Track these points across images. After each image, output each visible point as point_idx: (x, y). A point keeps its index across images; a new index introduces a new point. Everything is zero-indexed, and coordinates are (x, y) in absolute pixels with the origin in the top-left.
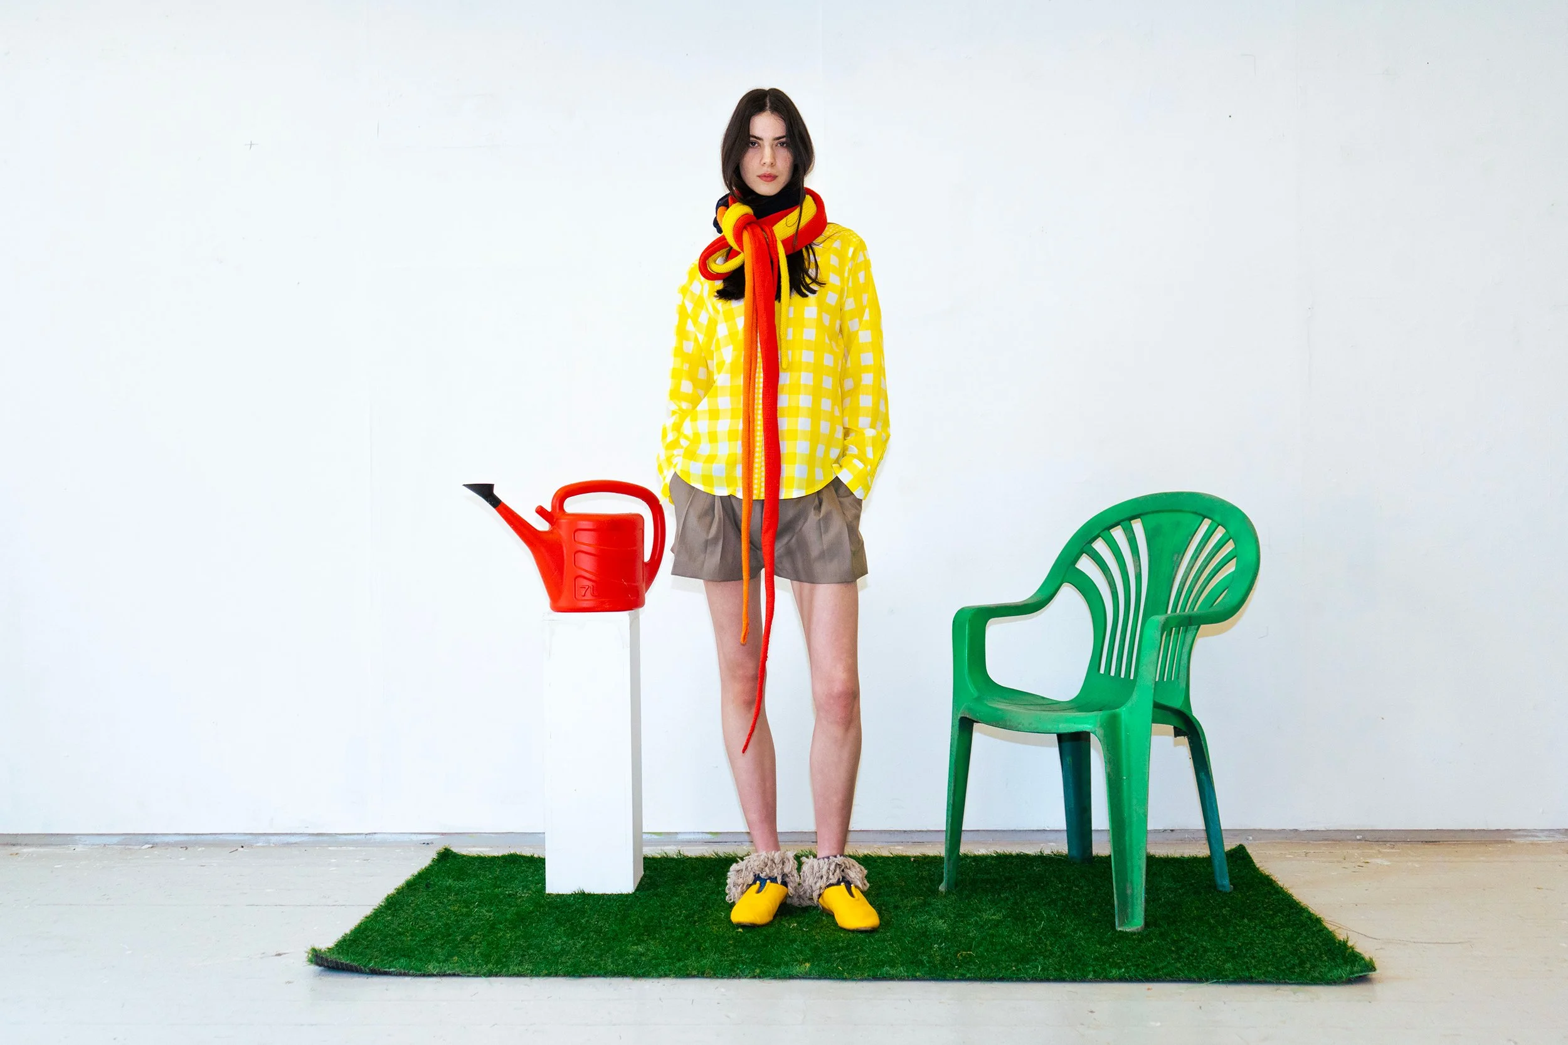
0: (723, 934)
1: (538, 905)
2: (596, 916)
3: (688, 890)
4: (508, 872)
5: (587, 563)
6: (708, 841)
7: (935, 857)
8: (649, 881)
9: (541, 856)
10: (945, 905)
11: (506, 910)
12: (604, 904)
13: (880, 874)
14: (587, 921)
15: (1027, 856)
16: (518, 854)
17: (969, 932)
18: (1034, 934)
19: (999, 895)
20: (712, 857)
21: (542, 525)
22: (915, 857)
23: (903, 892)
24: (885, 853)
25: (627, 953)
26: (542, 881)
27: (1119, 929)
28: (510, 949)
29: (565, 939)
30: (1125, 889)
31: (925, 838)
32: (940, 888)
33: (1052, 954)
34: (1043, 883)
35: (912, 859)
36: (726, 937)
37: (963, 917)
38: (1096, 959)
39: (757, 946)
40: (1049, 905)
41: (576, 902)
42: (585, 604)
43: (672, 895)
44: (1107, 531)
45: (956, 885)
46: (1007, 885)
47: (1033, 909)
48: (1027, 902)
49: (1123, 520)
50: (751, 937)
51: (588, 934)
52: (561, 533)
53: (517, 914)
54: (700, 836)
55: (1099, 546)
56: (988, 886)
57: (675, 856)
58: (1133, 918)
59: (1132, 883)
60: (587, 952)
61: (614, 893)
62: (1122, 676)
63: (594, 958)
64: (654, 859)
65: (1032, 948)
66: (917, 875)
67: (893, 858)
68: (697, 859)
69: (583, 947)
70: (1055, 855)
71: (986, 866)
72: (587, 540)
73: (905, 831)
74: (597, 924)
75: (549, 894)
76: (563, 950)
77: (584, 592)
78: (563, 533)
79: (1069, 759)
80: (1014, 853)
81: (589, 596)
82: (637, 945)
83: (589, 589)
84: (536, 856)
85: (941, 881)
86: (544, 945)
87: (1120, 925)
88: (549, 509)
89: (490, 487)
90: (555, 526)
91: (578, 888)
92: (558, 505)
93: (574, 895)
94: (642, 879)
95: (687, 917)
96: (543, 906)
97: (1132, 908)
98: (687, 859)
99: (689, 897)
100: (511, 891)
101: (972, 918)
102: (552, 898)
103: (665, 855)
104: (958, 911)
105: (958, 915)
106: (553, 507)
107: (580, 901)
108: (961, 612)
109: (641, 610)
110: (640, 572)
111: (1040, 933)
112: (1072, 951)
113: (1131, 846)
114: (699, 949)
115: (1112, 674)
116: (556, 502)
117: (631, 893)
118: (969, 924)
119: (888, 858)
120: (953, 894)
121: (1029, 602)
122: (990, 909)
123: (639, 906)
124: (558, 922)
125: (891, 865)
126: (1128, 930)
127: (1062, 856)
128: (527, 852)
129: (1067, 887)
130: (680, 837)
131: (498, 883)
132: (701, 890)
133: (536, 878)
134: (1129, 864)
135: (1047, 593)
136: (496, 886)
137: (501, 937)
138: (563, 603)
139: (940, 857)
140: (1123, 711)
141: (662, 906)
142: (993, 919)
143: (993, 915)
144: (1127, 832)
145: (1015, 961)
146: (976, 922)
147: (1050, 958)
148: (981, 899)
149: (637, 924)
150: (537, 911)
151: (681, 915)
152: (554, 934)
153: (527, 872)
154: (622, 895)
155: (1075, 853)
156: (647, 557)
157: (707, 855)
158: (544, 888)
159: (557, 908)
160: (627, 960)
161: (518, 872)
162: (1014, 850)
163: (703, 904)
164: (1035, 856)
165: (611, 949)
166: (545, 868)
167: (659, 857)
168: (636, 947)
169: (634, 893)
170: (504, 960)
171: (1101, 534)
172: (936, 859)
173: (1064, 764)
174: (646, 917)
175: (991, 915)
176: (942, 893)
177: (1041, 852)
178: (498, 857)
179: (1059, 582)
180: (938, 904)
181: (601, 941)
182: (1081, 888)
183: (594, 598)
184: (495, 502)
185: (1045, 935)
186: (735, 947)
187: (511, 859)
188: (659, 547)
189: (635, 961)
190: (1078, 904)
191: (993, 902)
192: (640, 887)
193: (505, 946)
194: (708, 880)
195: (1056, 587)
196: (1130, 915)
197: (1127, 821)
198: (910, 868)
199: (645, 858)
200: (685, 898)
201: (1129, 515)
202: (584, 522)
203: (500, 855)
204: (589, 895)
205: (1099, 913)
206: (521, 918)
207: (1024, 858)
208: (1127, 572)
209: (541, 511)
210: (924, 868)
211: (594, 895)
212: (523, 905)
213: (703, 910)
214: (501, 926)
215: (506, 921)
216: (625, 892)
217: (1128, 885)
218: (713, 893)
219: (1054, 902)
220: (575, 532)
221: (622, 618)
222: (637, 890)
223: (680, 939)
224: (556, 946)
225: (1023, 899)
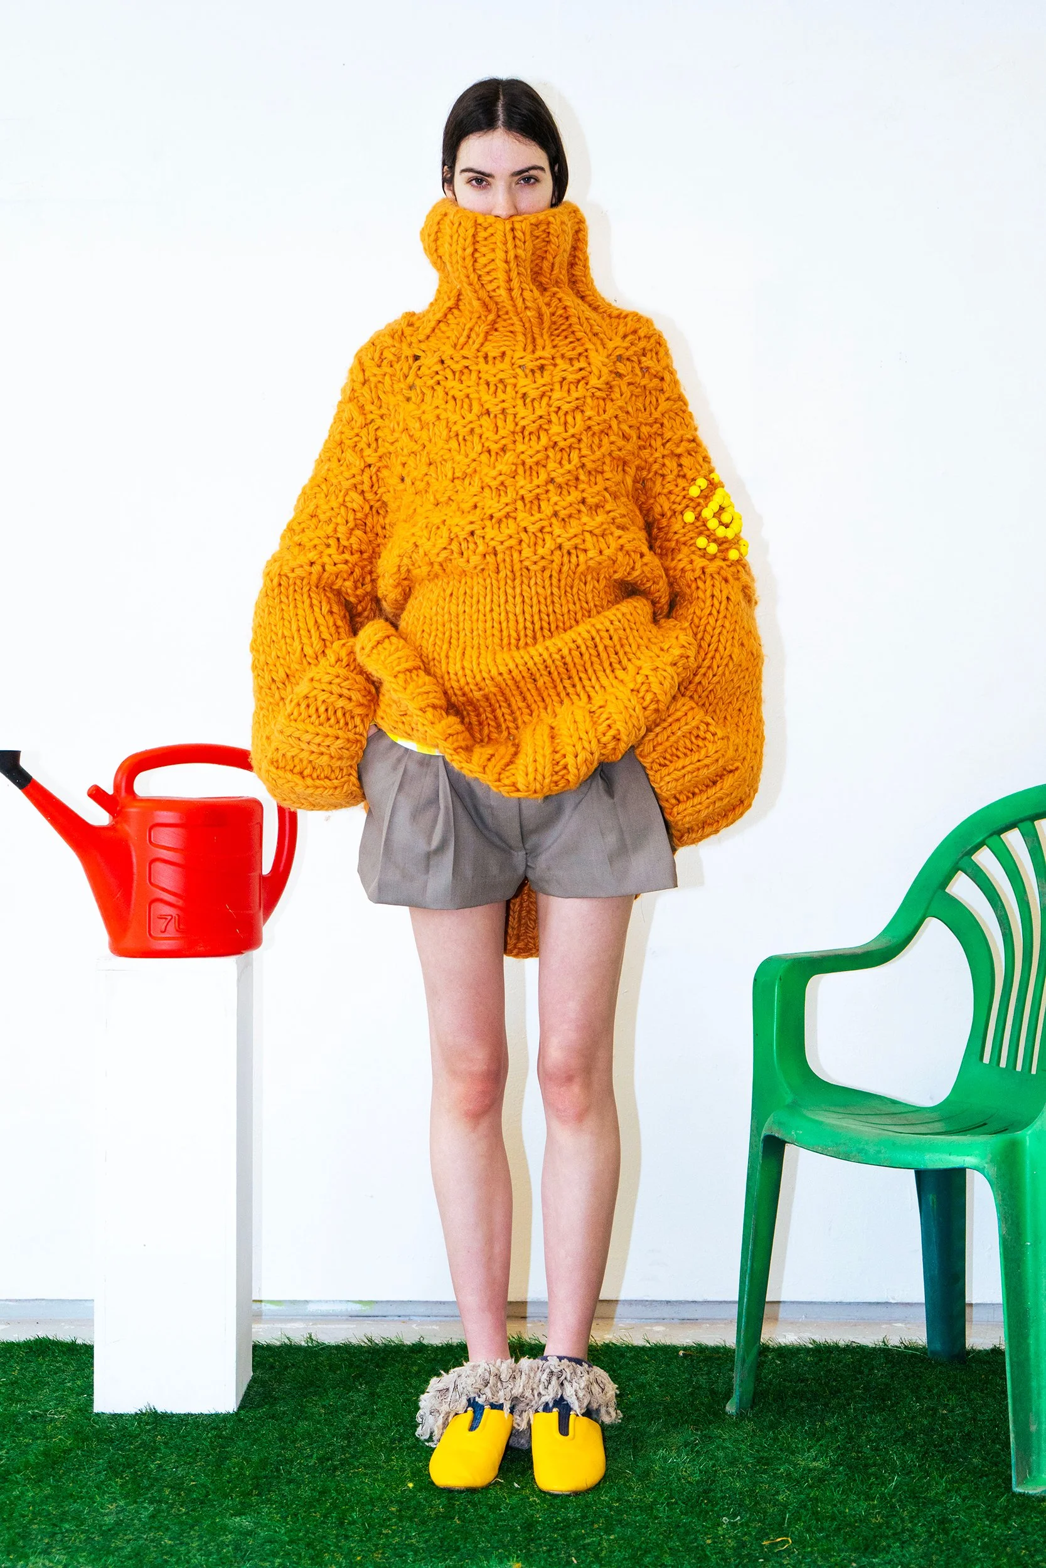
0: (382, 1495)
1: (80, 1436)
2: (174, 1457)
3: (324, 1407)
4: (34, 1371)
5: (167, 877)
6: (355, 1314)
7: (716, 1350)
8: (261, 1390)
9: (88, 1342)
10: (736, 1441)
11: (28, 1445)
12: (189, 1433)
13: (630, 1380)
14: (160, 1466)
15: (862, 1349)
16: (51, 1338)
17: (777, 1493)
18: (883, 1497)
19: (822, 1422)
20: (363, 1344)
21: (97, 816)
22: (685, 1349)
23: (669, 1414)
24: (638, 1341)
25: (225, 1529)
26: (88, 1389)
27: (1017, 1489)
28: (31, 1522)
29: (122, 1503)
30: (1027, 1424)
31: (698, 1313)
32: (728, 1408)
33: (914, 1536)
34: (891, 1400)
35: (681, 1353)
36: (385, 1500)
37: (767, 1464)
38: (985, 1548)
39: (437, 1517)
40: (904, 1444)
41: (142, 1431)
42: (165, 945)
43: (298, 1418)
44: (995, 837)
45: (754, 1404)
46: (834, 1402)
47: (876, 1449)
48: (867, 1437)
49: (1022, 821)
50: (426, 1499)
51: (160, 1491)
52: (127, 828)
53: (46, 1454)
54: (342, 1308)
55: (985, 858)
56: (803, 1404)
57: (303, 1344)
58: (1039, 1471)
59: (1038, 1415)
60: (158, 1529)
61: (205, 1412)
62: (1019, 1068)
63: (170, 1540)
64: (269, 1348)
65: (880, 1526)
66: (690, 1381)
67: (650, 1349)
68: (337, 1348)
69: (153, 1517)
70: (906, 1347)
71: (797, 1367)
72: (167, 838)
73: (668, 1302)
74: (176, 1472)
75: (97, 1414)
76: (118, 1523)
77: (163, 927)
78: (131, 830)
79: (931, 1198)
80: (842, 1344)
81: (172, 931)
82: (240, 1514)
83: (173, 920)
84: (79, 1342)
85: (728, 1396)
86: (88, 1513)
87: (1019, 1484)
88: (109, 790)
89: (14, 756)
90: (119, 819)
91: (146, 1404)
92: (123, 784)
93: (139, 1417)
94: (249, 1387)
95: (321, 1460)
96: (86, 1439)
97: (1039, 1454)
98: (323, 1349)
99: (326, 1420)
100: (37, 1408)
101: (781, 1465)
102: (104, 1422)
103: (287, 1341)
104: (758, 1451)
105: (759, 1461)
106: (117, 787)
107: (148, 1427)
108: (768, 964)
109: (255, 954)
110: (256, 894)
111: (893, 1496)
112: (946, 1532)
113: (1037, 1355)
114: (342, 1524)
115: (1003, 1064)
116: (122, 779)
117: (231, 1412)
118: (776, 1477)
119: (643, 1348)
120: (750, 1420)
121: (874, 947)
122: (810, 1448)
123: (244, 1439)
124: (113, 1469)
125: (647, 1362)
126: (1030, 1492)
127: (916, 1349)
128: (64, 1334)
129: (928, 1409)
130: (312, 1308)
131: (17, 1392)
132: (344, 1408)
133: (79, 1383)
134: (1034, 1384)
135: (902, 933)
136: (12, 1399)
137: (18, 1498)
138: (129, 942)
139: (725, 1348)
140: (1027, 1136)
141: (282, 1438)
142: (815, 1469)
143: (814, 1460)
144: (1032, 1332)
145: (856, 1549)
146: (789, 1474)
147: (910, 1544)
148: (794, 1429)
149: (241, 1474)
150: (79, 1449)
151: (312, 1456)
152: (104, 1493)
153: (64, 1371)
154: (217, 1415)
155: (938, 1346)
156: (267, 868)
157: (354, 1341)
158: (90, 1402)
159: (112, 1441)
160: (223, 1545)
161: (50, 1371)
162: (841, 1337)
163: (348, 1436)
164: (874, 1349)
165: (197, 1522)
166: (92, 1365)
167: (278, 1343)
168: (238, 1519)
169: (237, 1414)
170: (21, 1543)
171: (987, 842)
172: (718, 1353)
173: (924, 1207)
174: (255, 1458)
175: (813, 1460)
176: (731, 1416)
177: (884, 1342)
178: (18, 1345)
179: (920, 916)
180: (724, 1435)
181: (181, 1506)
182: (952, 1411)
183: (178, 935)
184: (22, 780)
185: (900, 1501)
186: (401, 1518)
187: (39, 1347)
188: (285, 853)
189: (237, 1548)
190: (950, 1440)
191: (812, 1434)
192: (247, 1402)
193: (24, 1516)
194: (357, 1388)
195: (916, 922)
196: (1034, 1466)
197: (1032, 1313)
198: (679, 1368)
199: (256, 1348)
200: (319, 1422)
201: (1029, 812)
202: (166, 813)
203: (22, 1339)
204: (165, 1416)
205: (984, 1459)
206: (52, 1461)
207: (857, 1353)
208: (1028, 903)
209: (96, 794)
210: (700, 1368)
211: (173, 1415)
212: (55, 1436)
213: (348, 1446)
214: (18, 1476)
215: (26, 1468)
216: (222, 1410)
217: (1032, 1418)
218: (364, 1413)
219: (909, 1436)
220: (151, 828)
221: (225, 967)
222: (241, 1407)
223: (310, 1505)
224: (107, 1515)
225: (860, 1427)
